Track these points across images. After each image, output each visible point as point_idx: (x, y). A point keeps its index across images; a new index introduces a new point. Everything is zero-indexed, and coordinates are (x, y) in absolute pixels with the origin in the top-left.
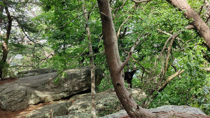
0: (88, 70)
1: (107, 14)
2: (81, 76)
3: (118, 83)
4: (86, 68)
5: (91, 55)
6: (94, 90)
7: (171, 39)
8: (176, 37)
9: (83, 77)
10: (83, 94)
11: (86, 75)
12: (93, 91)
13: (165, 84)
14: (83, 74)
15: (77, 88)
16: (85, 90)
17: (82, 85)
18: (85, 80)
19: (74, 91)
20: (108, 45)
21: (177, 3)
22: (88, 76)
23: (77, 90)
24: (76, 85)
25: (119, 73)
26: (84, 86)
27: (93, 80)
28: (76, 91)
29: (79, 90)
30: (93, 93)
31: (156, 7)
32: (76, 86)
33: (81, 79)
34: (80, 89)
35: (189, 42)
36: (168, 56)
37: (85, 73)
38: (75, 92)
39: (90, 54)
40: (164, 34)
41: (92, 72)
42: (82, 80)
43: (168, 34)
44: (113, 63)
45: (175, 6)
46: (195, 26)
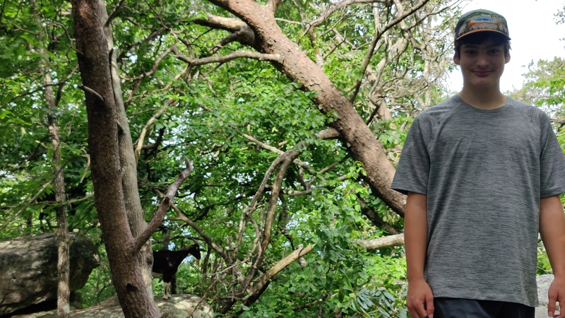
0: (52, 243)
1: (103, 93)
2: (29, 261)
3: (129, 284)
4: (46, 240)
5: (59, 202)
6: (66, 301)
7: (281, 163)
8: (293, 159)
9: (36, 264)
10: (35, 314)
11: (45, 258)
12: (63, 306)
13: (263, 283)
14: (35, 255)
15: (16, 297)
16: (41, 301)
17: (34, 287)
18: (43, 274)
19: (8, 305)
20: (104, 178)
21: (298, 71)
22: (50, 263)
23: (17, 301)
24: (14, 288)
25: (133, 255)
26: (38, 289)
27: (64, 273)
28: (13, 305)
29: (21, 302)
30: (62, 311)
31: (244, 79)
32: (13, 291)
33: (30, 270)
34: (27, 299)
35: (327, 173)
36: (272, 209)
37: (42, 253)
38: (9, 309)
39: (58, 199)
40: (263, 149)
41: (60, 250)
42: (32, 273)
43: (274, 149)
44: (118, 227)
45: (291, 78)
46: (341, 132)
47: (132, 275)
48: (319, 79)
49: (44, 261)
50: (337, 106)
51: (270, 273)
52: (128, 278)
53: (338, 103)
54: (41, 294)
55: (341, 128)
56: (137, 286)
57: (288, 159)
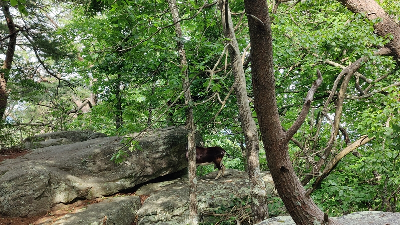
0: (172, 134)
1: (264, 20)
2: (157, 146)
3: (283, 168)
4: (168, 131)
5: (188, 105)
7: (346, 74)
8: (354, 72)
9: (162, 148)
10: (162, 183)
11: (168, 145)
14: (161, 142)
15: (150, 171)
16: (166, 174)
17: (161, 164)
18: (167, 155)
19: (145, 177)
21: (358, 4)
22: (171, 147)
23: (151, 174)
24: (148, 165)
25: (285, 145)
26: (164, 166)
27: (193, 155)
28: (148, 176)
29: (153, 175)
30: (192, 182)
32: (148, 167)
33: (158, 152)
34: (157, 172)
35: (380, 82)
37: (166, 141)
38: (146, 179)
39: (187, 103)
41: (190, 139)
42: (160, 154)
43: (337, 65)
46: (393, 50)
47: (284, 160)
48: (375, 9)
49: (168, 147)
50: (390, 30)
51: (338, 157)
52: (282, 163)
53: (391, 28)
54: (166, 169)
55: (394, 47)
56: (288, 168)
57: (351, 71)
